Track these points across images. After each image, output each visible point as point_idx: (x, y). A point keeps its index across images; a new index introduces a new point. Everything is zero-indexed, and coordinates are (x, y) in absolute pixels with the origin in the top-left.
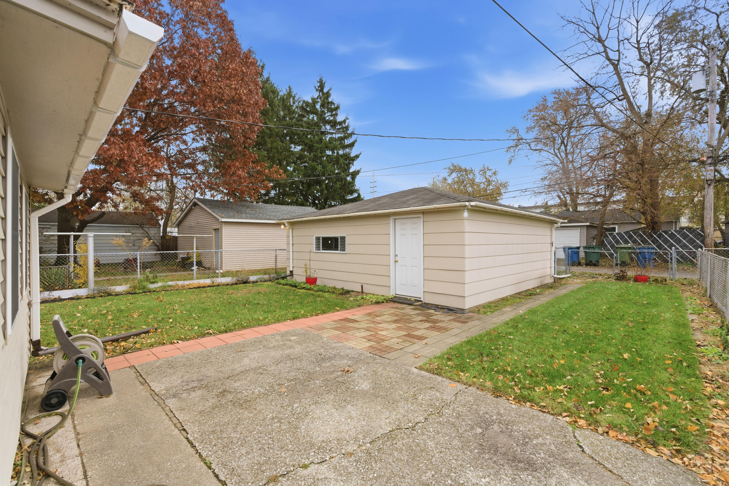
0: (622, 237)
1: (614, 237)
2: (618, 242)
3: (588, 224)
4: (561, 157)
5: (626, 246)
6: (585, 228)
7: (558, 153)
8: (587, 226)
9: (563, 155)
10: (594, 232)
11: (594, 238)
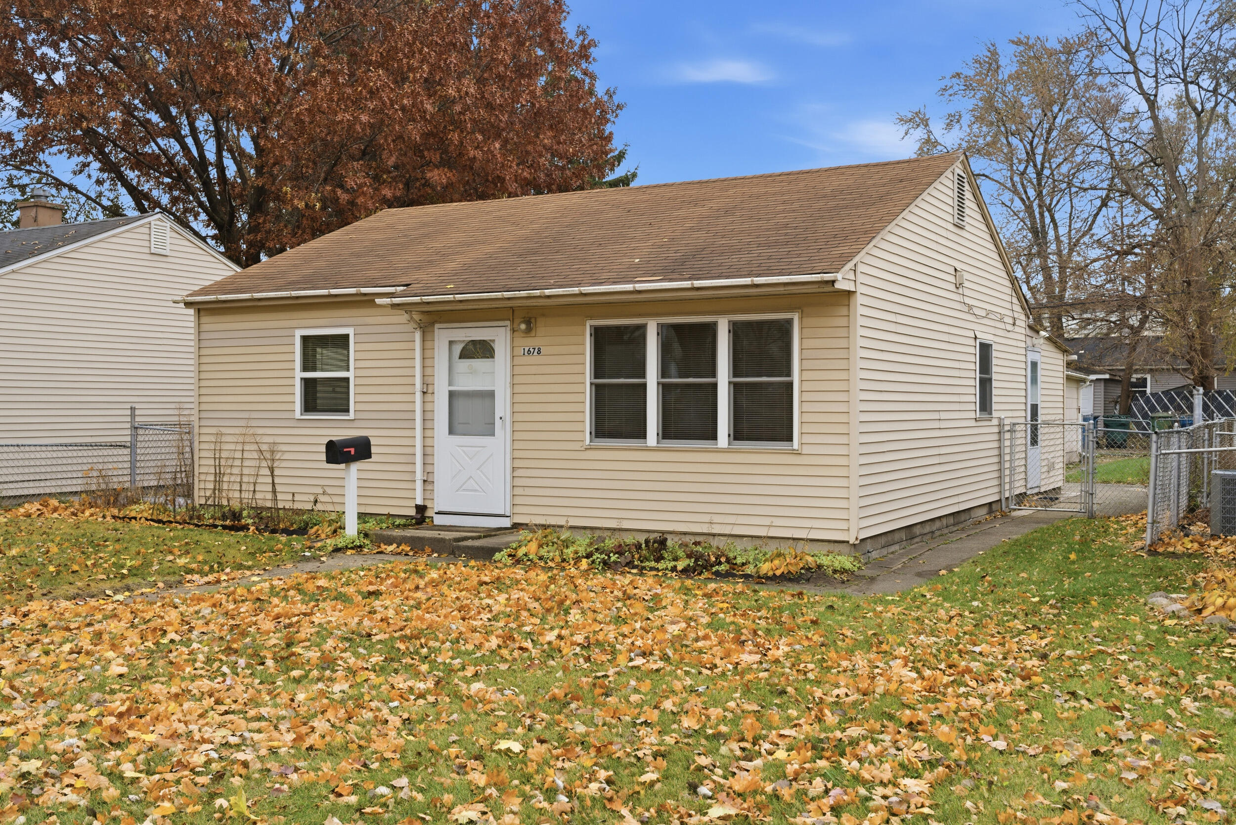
0: (1159, 400)
1: (1148, 401)
2: (1153, 409)
3: (1107, 376)
4: (1028, 198)
5: (1165, 414)
6: (1102, 384)
7: (1019, 186)
8: (1105, 380)
9: (1032, 193)
10: (1117, 391)
11: (1116, 402)
